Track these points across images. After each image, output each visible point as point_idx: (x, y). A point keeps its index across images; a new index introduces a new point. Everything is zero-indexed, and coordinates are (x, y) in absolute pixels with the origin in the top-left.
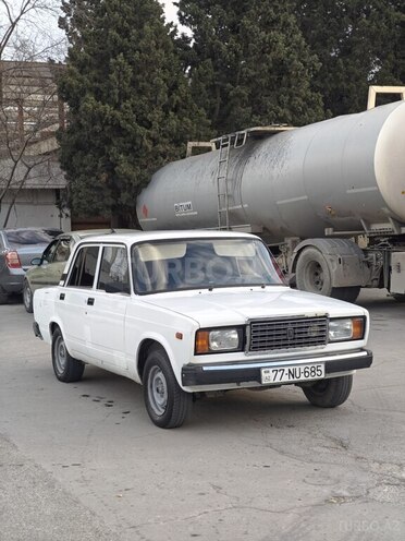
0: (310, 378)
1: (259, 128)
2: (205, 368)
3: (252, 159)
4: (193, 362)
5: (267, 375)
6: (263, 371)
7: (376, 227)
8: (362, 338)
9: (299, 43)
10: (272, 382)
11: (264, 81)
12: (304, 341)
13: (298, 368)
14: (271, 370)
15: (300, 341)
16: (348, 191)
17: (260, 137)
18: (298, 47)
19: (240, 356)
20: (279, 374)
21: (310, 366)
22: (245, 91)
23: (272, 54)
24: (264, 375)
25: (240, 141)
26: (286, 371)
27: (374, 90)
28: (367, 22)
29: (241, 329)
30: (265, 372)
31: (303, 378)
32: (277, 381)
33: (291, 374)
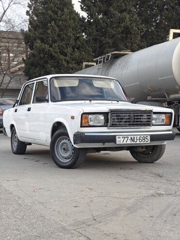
0: (142, 142)
1: (117, 52)
2: (86, 134)
3: (113, 67)
5: (119, 139)
6: (117, 137)
7: (172, 96)
8: (170, 125)
9: (136, 19)
10: (122, 143)
11: (119, 36)
12: (139, 123)
13: (136, 137)
14: (121, 137)
15: (137, 123)
16: (159, 79)
17: (117, 57)
18: (136, 21)
19: (105, 129)
20: (126, 139)
21: (142, 136)
22: (110, 41)
23: (123, 24)
24: (117, 139)
26: (129, 138)
27: (172, 31)
30: (118, 138)
31: (138, 142)
32: (125, 142)
33: (132, 140)
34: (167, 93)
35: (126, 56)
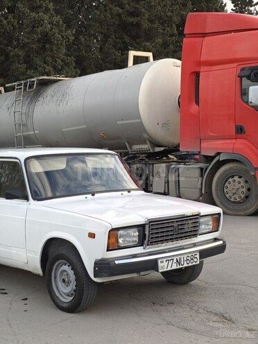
0: (190, 264)
1: (46, 77)
2: (117, 262)
3: (41, 99)
4: (105, 257)
5: (162, 264)
6: (159, 261)
7: (136, 147)
8: (217, 231)
9: (58, 22)
10: (165, 270)
11: (34, 46)
12: (184, 234)
13: (182, 257)
14: (164, 260)
16: (118, 123)
17: (44, 84)
18: (58, 25)
20: (170, 263)
21: (190, 255)
22: (21, 53)
23: (40, 28)
24: (160, 265)
25: (31, 86)
26: (175, 261)
27: (132, 54)
28: (98, 13)
29: (141, 227)
30: (161, 262)
31: (186, 265)
32: (169, 269)
33: (178, 262)
34: (128, 143)
35: (60, 83)
